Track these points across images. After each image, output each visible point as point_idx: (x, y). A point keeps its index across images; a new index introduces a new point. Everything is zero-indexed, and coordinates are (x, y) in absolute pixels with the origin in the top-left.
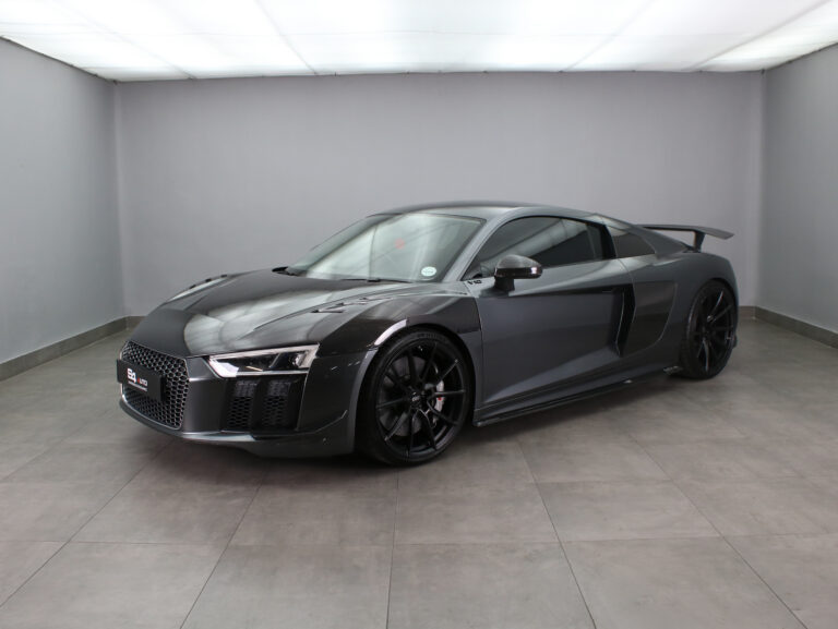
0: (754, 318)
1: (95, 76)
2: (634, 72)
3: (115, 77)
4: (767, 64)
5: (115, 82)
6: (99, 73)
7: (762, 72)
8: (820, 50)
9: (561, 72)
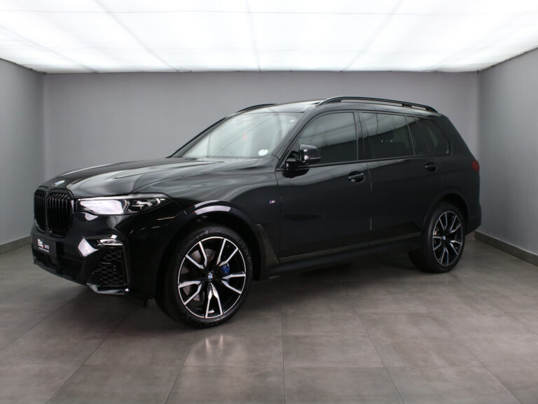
2: (391, 71)
3: (44, 71)
4: (480, 67)
5: (44, 73)
6: (34, 68)
7: (478, 72)
8: (509, 60)
9: (342, 72)
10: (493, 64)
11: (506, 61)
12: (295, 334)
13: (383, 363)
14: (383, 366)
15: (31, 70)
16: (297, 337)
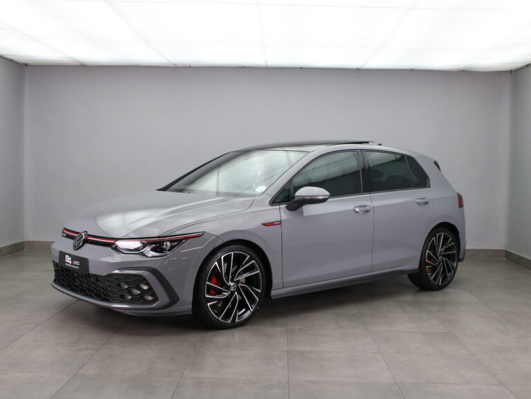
0: (504, 259)
2: (412, 70)
3: (26, 62)
4: (513, 67)
5: (26, 65)
6: (15, 58)
7: (511, 71)
9: (357, 69)
10: (527, 63)
12: (302, 349)
13: (394, 378)
14: (394, 381)
15: (12, 60)
16: (302, 352)
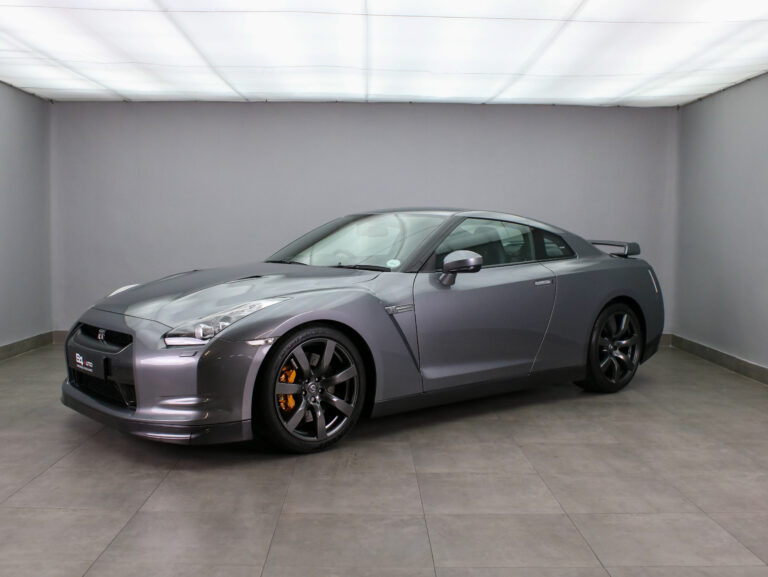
0: (671, 346)
1: (33, 95)
2: (554, 105)
3: (51, 97)
4: (681, 101)
5: (51, 101)
7: (678, 107)
8: (724, 90)
9: (483, 104)
10: (701, 96)
11: (719, 92)
12: (435, 471)
13: (563, 508)
14: (562, 512)
16: (437, 475)
